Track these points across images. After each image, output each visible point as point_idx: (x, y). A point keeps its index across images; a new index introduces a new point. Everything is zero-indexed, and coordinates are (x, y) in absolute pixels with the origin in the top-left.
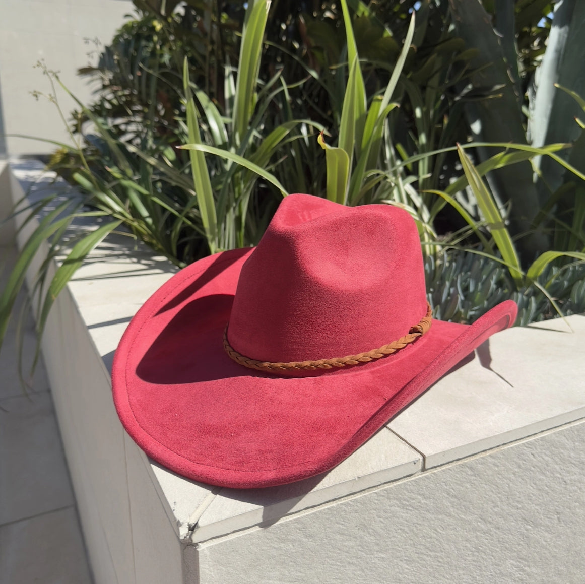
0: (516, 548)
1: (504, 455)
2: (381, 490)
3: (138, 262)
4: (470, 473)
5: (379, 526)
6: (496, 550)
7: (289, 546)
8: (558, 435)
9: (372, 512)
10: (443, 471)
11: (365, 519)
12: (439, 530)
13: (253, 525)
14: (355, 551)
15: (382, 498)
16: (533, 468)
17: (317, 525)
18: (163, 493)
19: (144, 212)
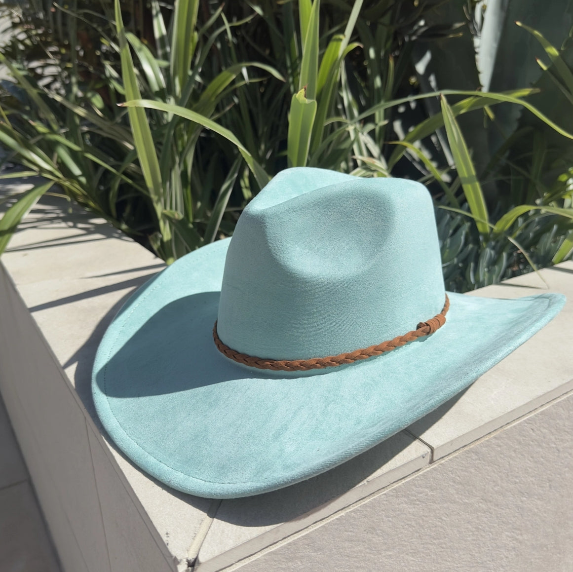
0: (511, 520)
1: (507, 434)
2: (390, 491)
3: (75, 227)
4: (475, 457)
5: (387, 526)
6: (494, 526)
7: (297, 563)
8: (556, 407)
9: (380, 514)
10: (450, 460)
11: (373, 522)
12: (443, 518)
13: (259, 550)
14: (363, 555)
15: (391, 498)
16: (531, 443)
17: (326, 538)
18: (151, 522)
19: (77, 171)
